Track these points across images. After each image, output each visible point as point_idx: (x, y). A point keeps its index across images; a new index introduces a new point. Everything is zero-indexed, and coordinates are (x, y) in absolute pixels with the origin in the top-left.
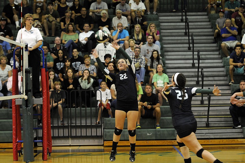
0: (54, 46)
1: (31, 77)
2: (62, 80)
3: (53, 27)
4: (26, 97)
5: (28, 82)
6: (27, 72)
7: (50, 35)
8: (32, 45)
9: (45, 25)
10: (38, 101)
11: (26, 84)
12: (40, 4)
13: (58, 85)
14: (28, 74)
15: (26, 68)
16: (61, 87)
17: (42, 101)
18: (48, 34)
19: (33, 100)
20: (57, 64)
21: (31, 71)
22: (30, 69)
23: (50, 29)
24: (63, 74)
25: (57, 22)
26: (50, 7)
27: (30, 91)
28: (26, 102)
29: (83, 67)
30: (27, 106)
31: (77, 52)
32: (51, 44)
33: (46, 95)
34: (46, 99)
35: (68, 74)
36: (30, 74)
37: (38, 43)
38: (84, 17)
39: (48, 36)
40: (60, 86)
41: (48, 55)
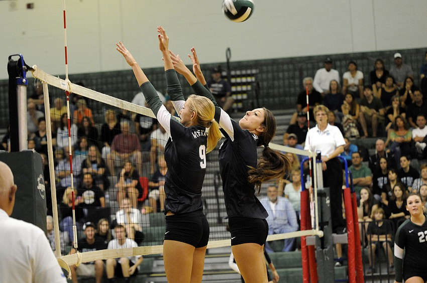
0: (375, 152)
1: (328, 202)
2: (386, 203)
3: (374, 123)
4: (321, 234)
5: (323, 209)
6: (321, 195)
7: (370, 136)
8: (327, 153)
9: (362, 120)
10: (341, 238)
11: (320, 214)
12: (353, 88)
13: (379, 214)
14: (323, 198)
15: (319, 188)
16: (383, 216)
17: (347, 238)
18: (366, 134)
19: (333, 237)
20: (379, 179)
21: (328, 193)
22: (327, 190)
23: (369, 126)
24: (387, 193)
25: (379, 115)
26: (368, 92)
27: (327, 223)
28: (322, 241)
29: (419, 182)
30: (323, 247)
31: (407, 161)
32: (371, 148)
33: (353, 229)
34: (353, 235)
35: (396, 193)
36: (326, 197)
37: (338, 150)
38: (419, 105)
39: (367, 137)
40: (381, 215)
41: (363, 167)
